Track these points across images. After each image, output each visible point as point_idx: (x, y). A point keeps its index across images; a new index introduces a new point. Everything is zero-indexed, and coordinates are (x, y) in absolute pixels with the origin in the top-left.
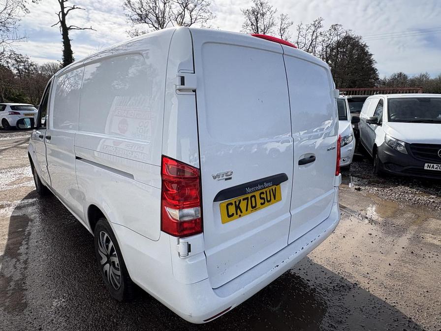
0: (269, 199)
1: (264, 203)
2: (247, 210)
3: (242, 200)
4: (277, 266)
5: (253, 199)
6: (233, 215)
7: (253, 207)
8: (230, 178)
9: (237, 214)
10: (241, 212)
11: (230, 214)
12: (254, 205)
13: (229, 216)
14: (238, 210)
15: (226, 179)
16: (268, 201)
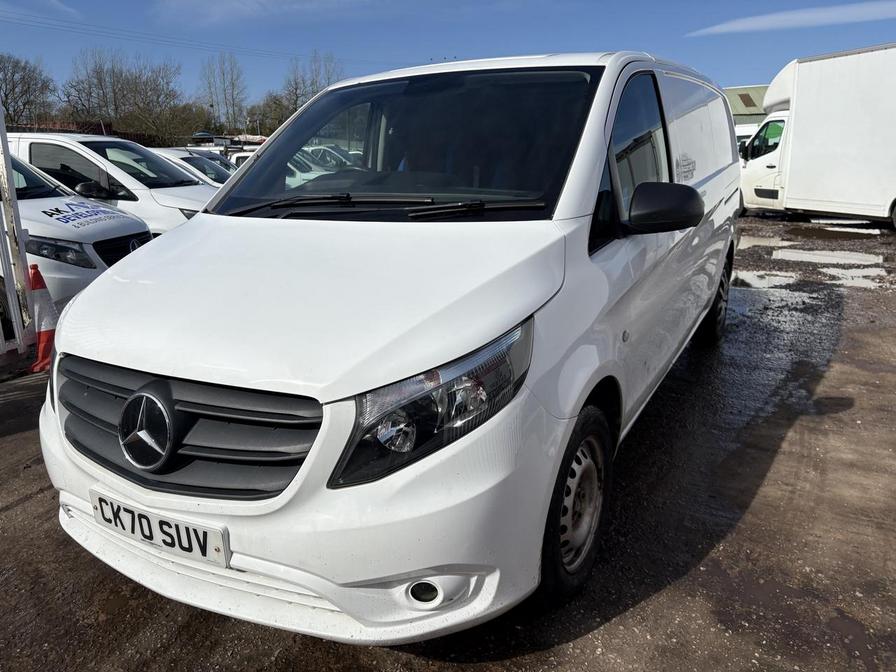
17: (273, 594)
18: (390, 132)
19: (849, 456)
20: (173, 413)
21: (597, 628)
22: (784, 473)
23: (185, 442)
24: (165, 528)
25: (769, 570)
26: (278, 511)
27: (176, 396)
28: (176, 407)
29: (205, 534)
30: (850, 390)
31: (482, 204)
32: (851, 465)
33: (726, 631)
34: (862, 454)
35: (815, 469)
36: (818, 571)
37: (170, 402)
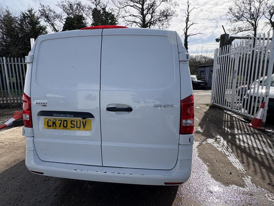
0: (78, 126)
1: (74, 127)
2: (60, 127)
3: (57, 120)
4: (75, 170)
5: (65, 122)
6: (51, 126)
7: (64, 126)
8: (45, 106)
9: (53, 126)
10: (56, 126)
11: (49, 125)
12: (65, 125)
13: (48, 126)
14: (54, 125)
15: (43, 106)
16: (77, 127)
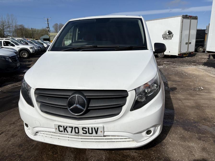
17: (113, 140)
18: (79, 32)
19: (183, 98)
20: (86, 99)
21: (166, 136)
22: (175, 102)
23: (90, 106)
24: (84, 129)
25: (186, 120)
26: (120, 118)
27: (85, 95)
28: (87, 97)
29: (98, 128)
30: (174, 86)
31: (132, 47)
32: (185, 99)
33: (188, 132)
34: (185, 97)
35: (180, 101)
36: (194, 118)
37: (85, 96)
